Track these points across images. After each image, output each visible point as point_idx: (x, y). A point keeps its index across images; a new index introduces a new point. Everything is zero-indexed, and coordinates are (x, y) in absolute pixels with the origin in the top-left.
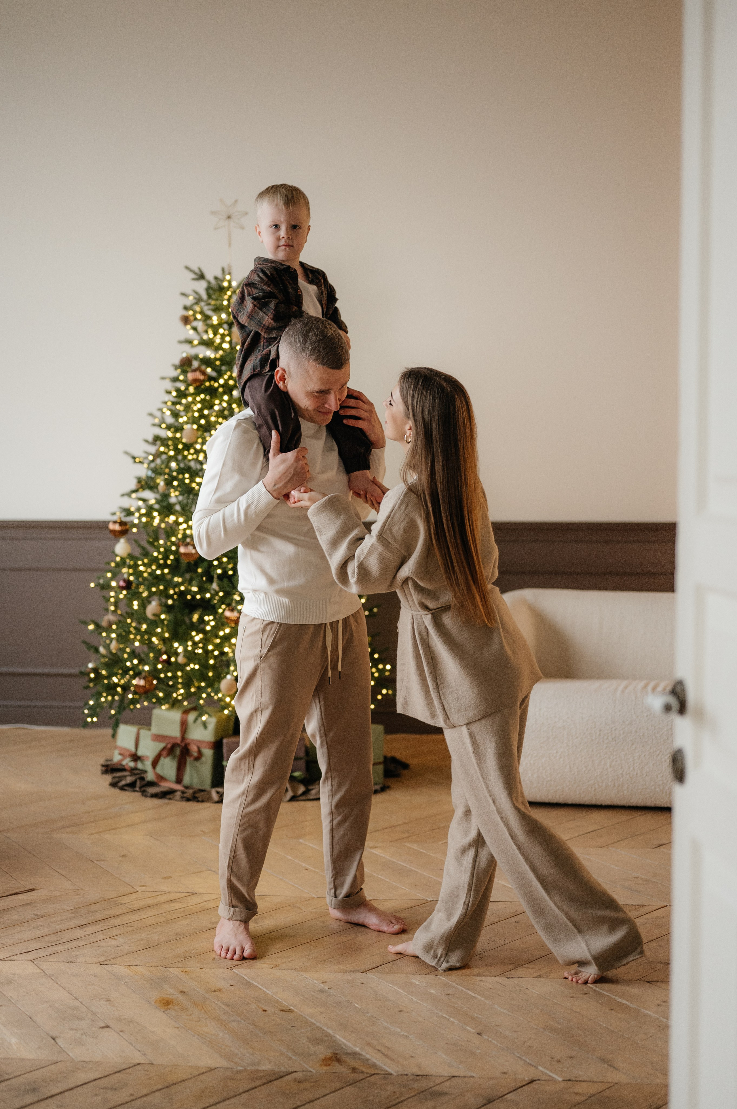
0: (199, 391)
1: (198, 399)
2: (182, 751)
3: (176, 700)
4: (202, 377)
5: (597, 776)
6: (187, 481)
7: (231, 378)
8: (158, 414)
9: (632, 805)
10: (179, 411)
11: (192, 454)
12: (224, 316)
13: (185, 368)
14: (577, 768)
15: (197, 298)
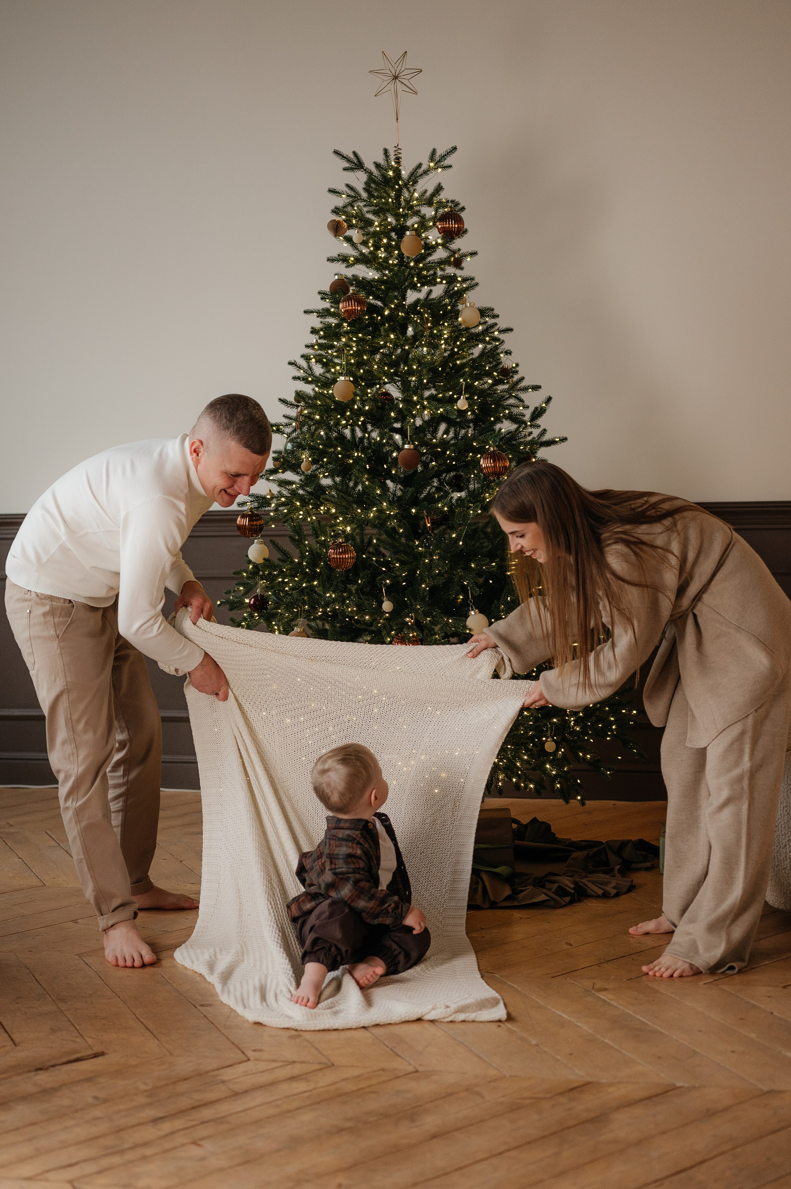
0: (355, 328)
1: (354, 339)
4: (360, 309)
8: (303, 363)
13: (337, 296)
15: (352, 197)
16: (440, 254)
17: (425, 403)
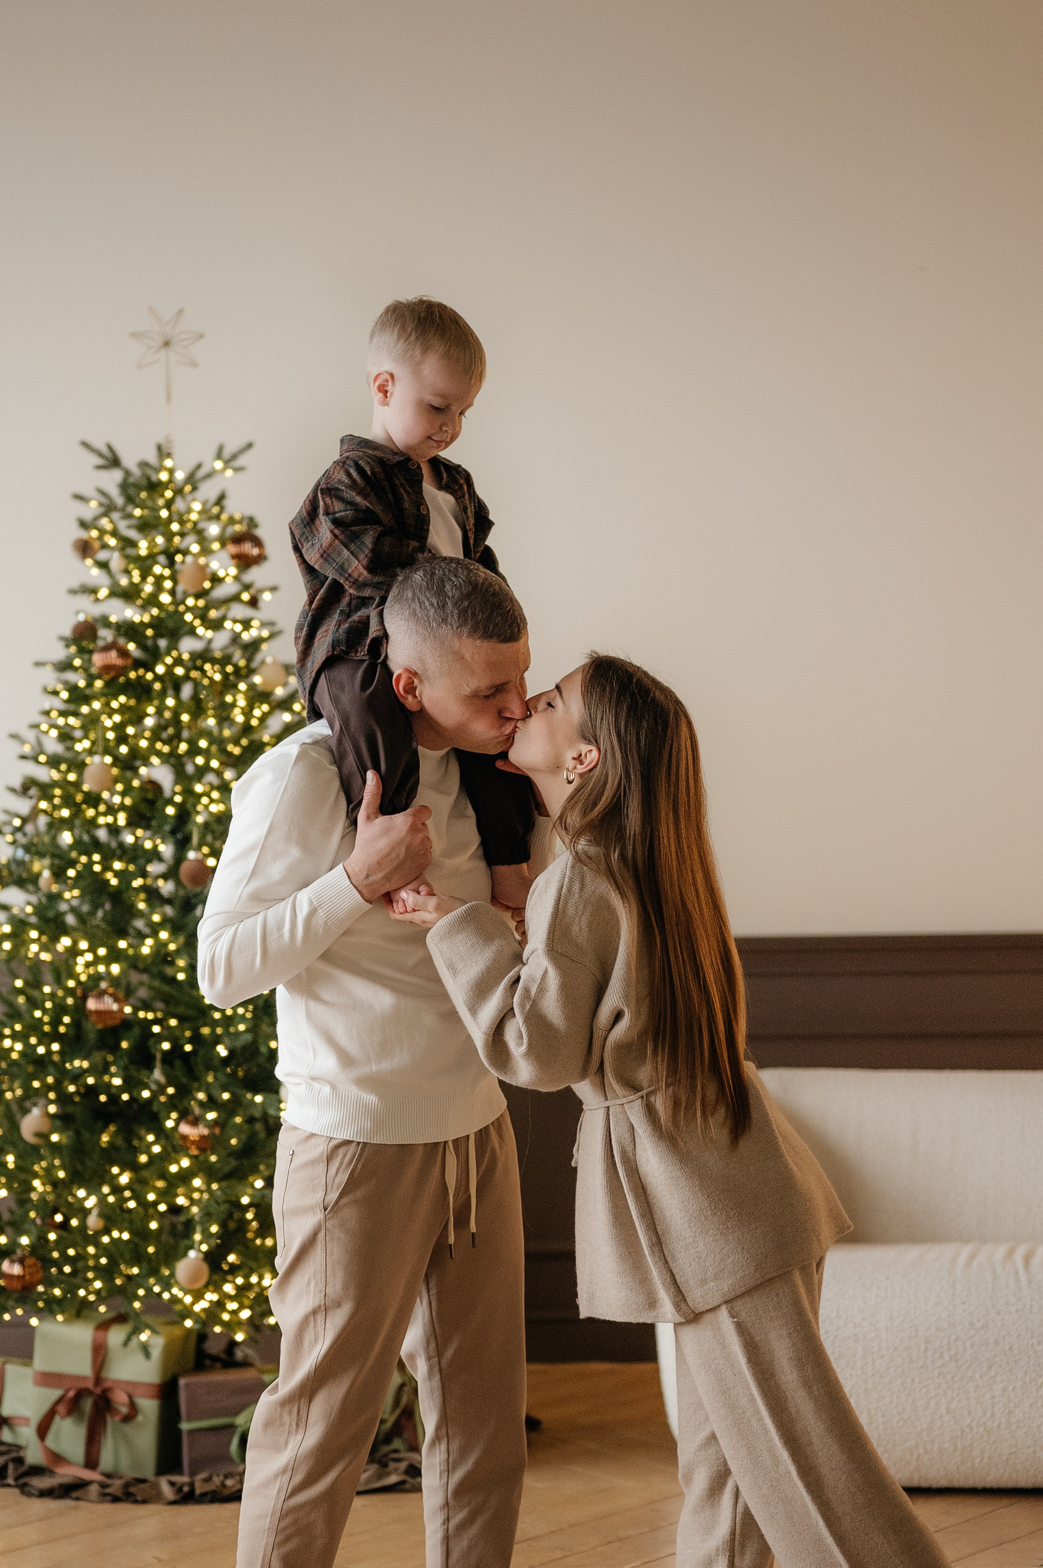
0: (113, 689)
1: (115, 705)
2: (96, 1404)
3: (84, 1301)
4: (119, 662)
5: (922, 1430)
6: (97, 868)
7: (178, 661)
8: (32, 735)
9: (988, 1485)
10: (73, 728)
11: (105, 814)
12: (160, 540)
13: (84, 643)
14: (883, 1416)
15: (105, 504)
16: (229, 588)
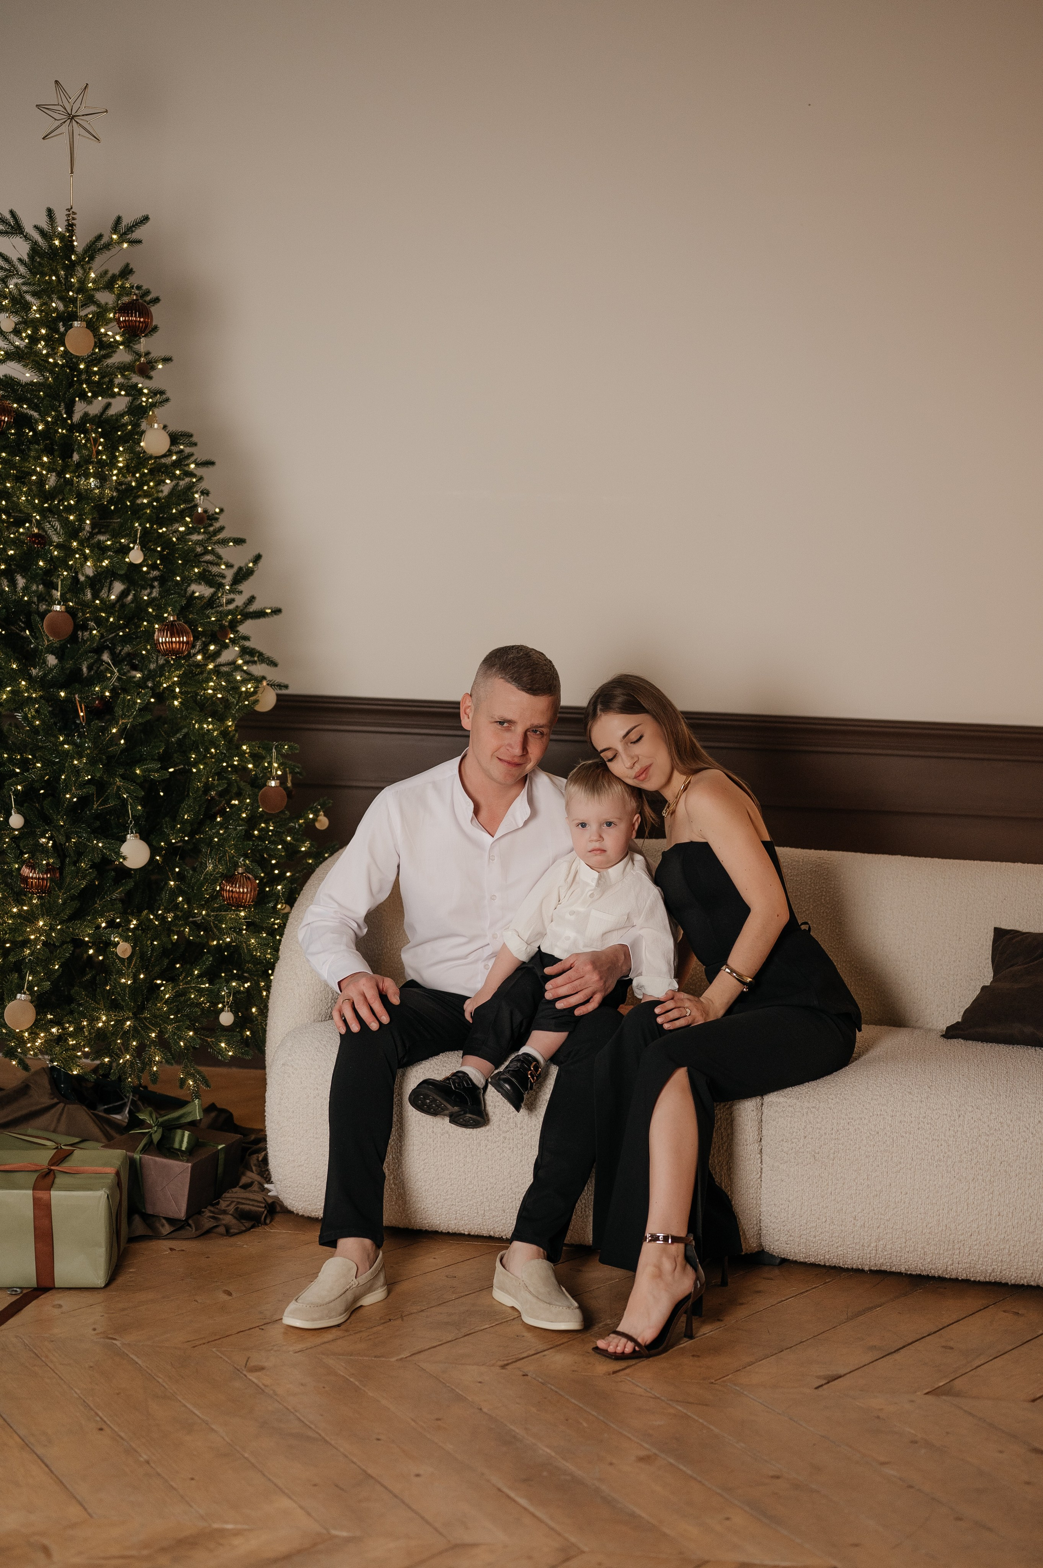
15: (6, 270)
16: (122, 356)
17: (87, 551)
